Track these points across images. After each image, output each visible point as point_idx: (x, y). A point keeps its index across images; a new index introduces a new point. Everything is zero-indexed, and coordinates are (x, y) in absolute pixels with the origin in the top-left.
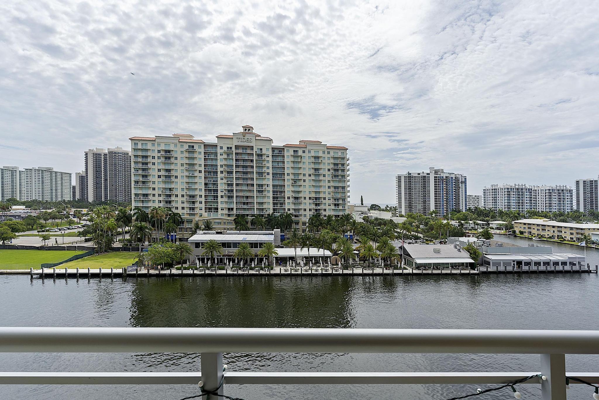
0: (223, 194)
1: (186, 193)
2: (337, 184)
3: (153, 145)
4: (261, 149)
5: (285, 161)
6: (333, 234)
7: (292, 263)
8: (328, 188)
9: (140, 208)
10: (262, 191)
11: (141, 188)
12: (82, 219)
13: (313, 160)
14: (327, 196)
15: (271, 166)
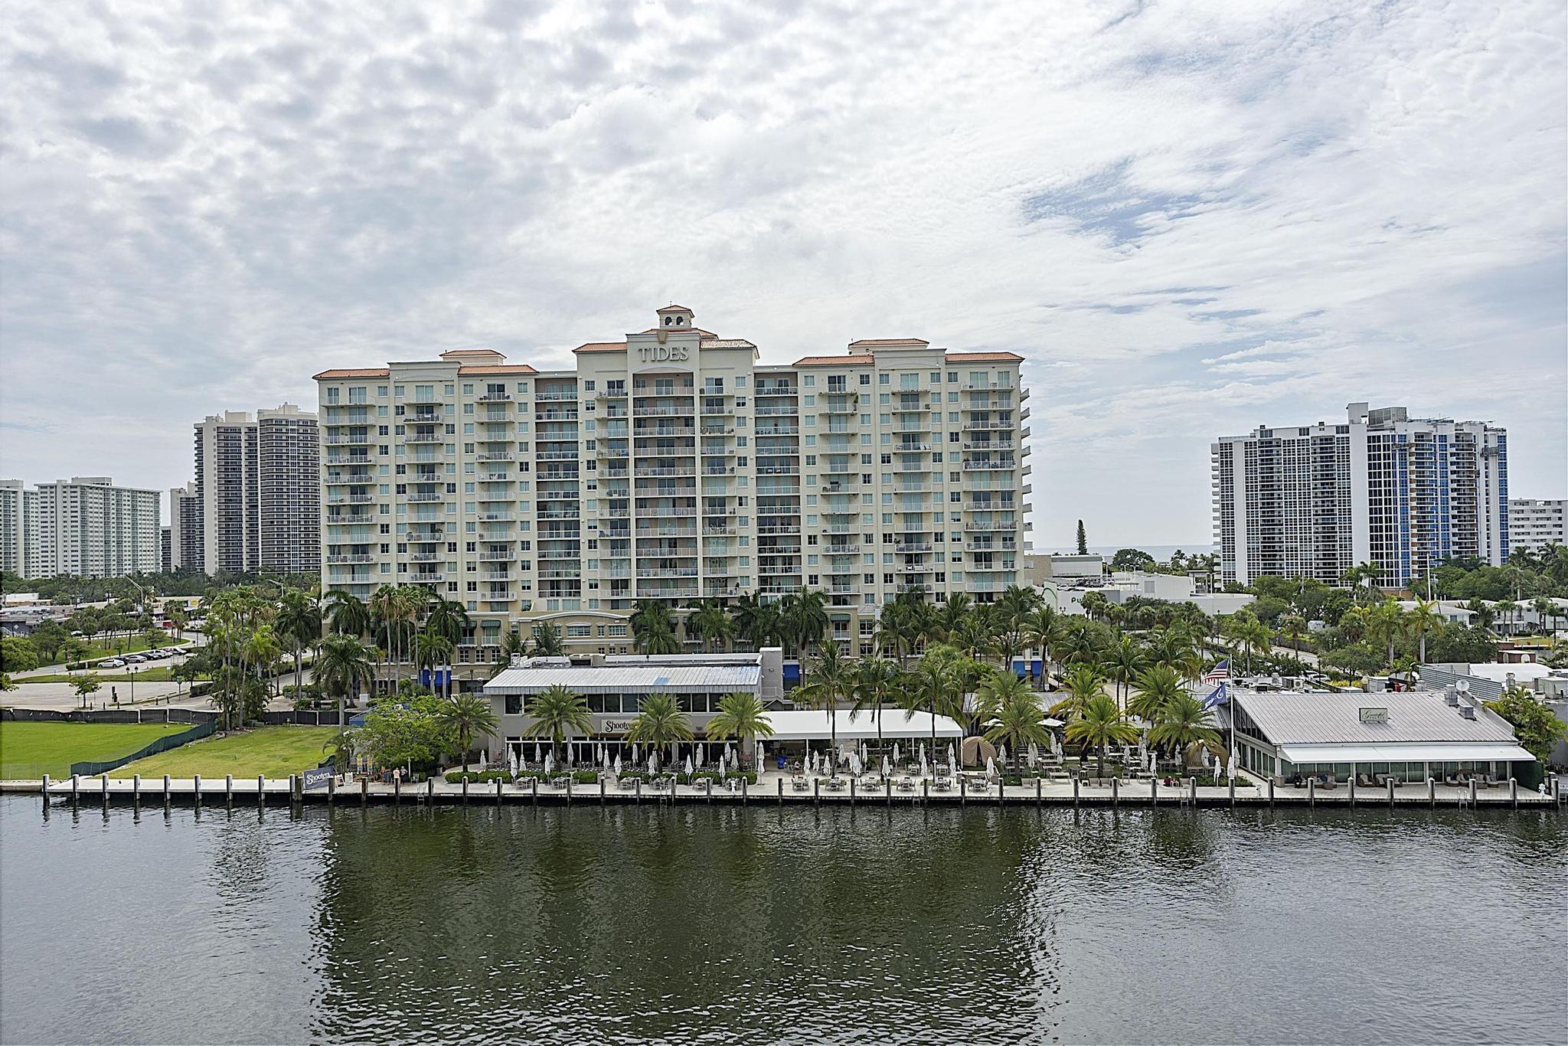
0: (595, 535)
1: (481, 536)
2: (982, 486)
3: (382, 390)
4: (719, 382)
5: (801, 415)
6: (967, 662)
7: (822, 763)
8: (953, 500)
9: (343, 589)
10: (722, 522)
11: (348, 529)
12: (186, 627)
13: (897, 405)
14: (948, 528)
15: (753, 436)
